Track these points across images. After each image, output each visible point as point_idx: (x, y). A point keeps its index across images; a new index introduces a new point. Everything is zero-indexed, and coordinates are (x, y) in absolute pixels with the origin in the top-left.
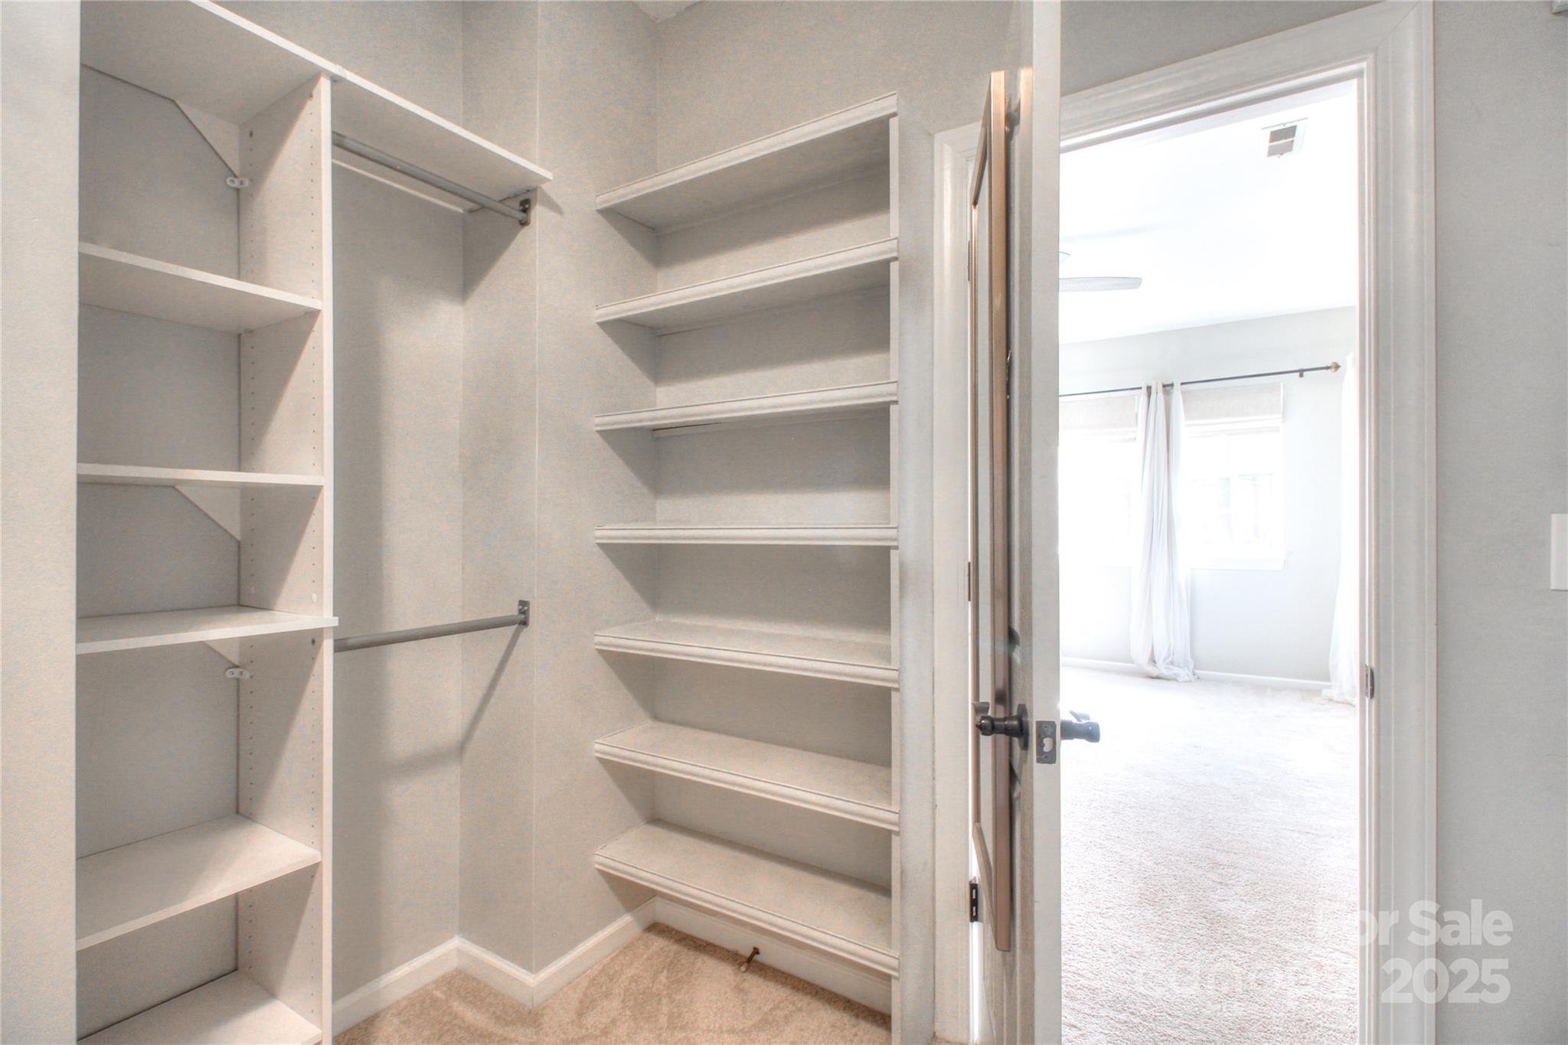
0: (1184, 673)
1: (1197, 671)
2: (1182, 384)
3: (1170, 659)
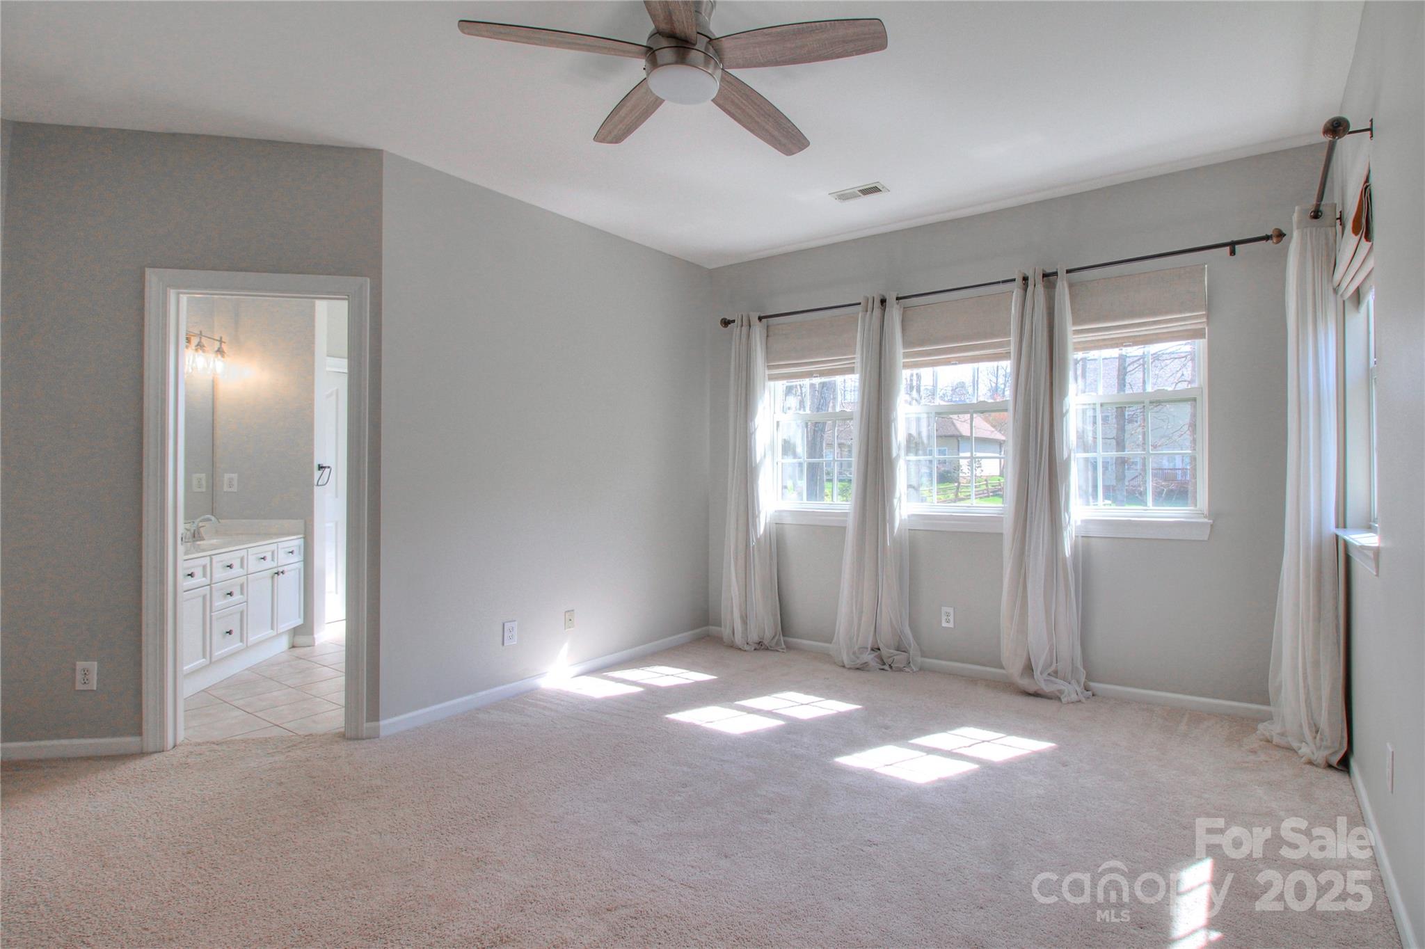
0: (1071, 690)
1: (1092, 684)
2: (1068, 272)
3: (1053, 668)
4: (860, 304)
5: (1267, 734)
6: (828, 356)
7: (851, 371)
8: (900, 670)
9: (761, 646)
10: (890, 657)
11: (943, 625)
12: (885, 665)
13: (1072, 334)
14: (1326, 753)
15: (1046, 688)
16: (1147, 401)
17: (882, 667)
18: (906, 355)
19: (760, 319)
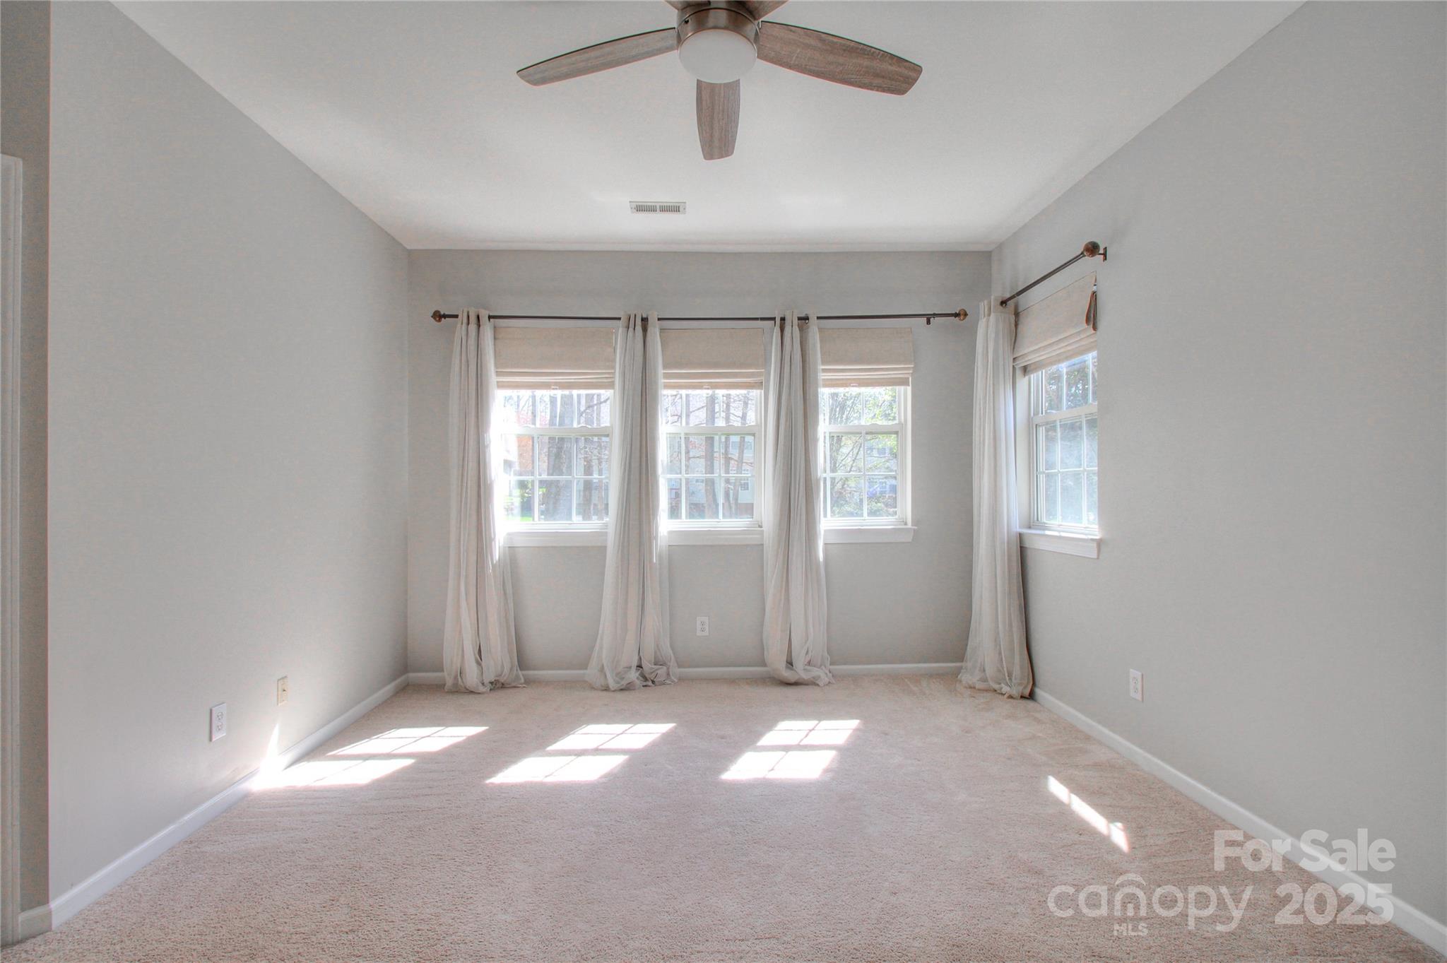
0: (823, 675)
1: (835, 670)
2: (818, 319)
3: (807, 659)
4: (619, 319)
5: (970, 683)
6: (579, 368)
7: (610, 385)
8: (663, 684)
9: (498, 686)
10: (652, 673)
11: (698, 634)
12: (648, 681)
13: (823, 372)
14: (1021, 688)
15: (805, 676)
16: (864, 432)
17: (645, 684)
18: (667, 376)
19: (490, 317)
